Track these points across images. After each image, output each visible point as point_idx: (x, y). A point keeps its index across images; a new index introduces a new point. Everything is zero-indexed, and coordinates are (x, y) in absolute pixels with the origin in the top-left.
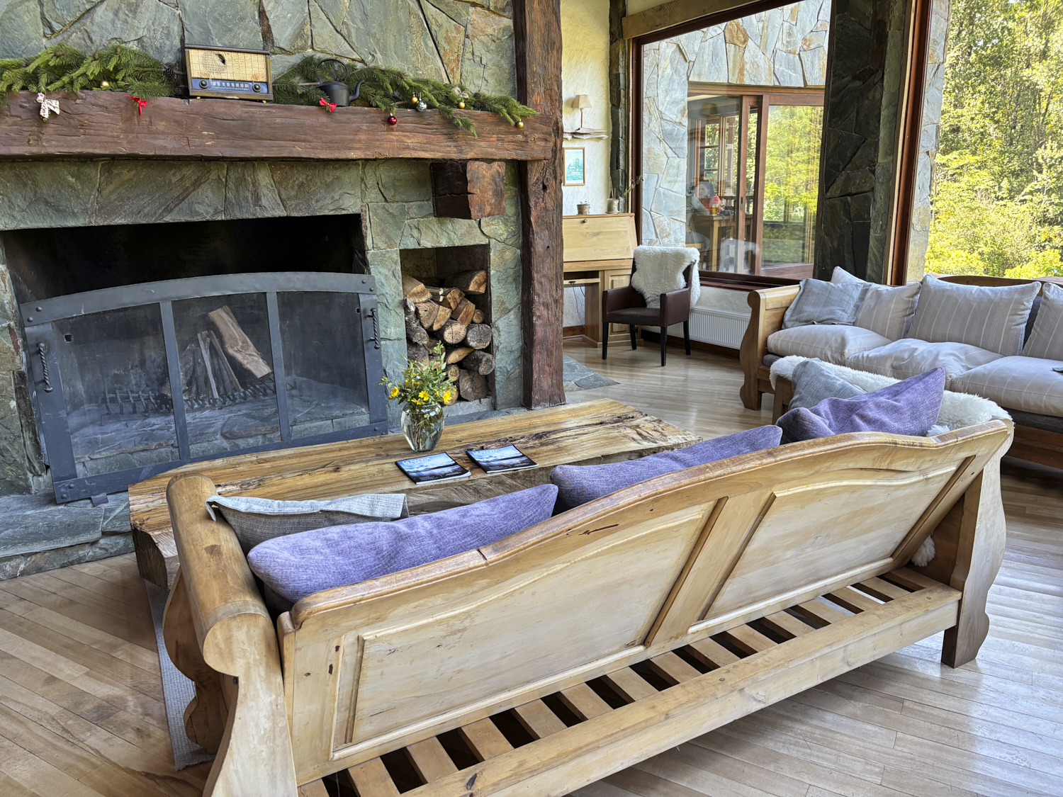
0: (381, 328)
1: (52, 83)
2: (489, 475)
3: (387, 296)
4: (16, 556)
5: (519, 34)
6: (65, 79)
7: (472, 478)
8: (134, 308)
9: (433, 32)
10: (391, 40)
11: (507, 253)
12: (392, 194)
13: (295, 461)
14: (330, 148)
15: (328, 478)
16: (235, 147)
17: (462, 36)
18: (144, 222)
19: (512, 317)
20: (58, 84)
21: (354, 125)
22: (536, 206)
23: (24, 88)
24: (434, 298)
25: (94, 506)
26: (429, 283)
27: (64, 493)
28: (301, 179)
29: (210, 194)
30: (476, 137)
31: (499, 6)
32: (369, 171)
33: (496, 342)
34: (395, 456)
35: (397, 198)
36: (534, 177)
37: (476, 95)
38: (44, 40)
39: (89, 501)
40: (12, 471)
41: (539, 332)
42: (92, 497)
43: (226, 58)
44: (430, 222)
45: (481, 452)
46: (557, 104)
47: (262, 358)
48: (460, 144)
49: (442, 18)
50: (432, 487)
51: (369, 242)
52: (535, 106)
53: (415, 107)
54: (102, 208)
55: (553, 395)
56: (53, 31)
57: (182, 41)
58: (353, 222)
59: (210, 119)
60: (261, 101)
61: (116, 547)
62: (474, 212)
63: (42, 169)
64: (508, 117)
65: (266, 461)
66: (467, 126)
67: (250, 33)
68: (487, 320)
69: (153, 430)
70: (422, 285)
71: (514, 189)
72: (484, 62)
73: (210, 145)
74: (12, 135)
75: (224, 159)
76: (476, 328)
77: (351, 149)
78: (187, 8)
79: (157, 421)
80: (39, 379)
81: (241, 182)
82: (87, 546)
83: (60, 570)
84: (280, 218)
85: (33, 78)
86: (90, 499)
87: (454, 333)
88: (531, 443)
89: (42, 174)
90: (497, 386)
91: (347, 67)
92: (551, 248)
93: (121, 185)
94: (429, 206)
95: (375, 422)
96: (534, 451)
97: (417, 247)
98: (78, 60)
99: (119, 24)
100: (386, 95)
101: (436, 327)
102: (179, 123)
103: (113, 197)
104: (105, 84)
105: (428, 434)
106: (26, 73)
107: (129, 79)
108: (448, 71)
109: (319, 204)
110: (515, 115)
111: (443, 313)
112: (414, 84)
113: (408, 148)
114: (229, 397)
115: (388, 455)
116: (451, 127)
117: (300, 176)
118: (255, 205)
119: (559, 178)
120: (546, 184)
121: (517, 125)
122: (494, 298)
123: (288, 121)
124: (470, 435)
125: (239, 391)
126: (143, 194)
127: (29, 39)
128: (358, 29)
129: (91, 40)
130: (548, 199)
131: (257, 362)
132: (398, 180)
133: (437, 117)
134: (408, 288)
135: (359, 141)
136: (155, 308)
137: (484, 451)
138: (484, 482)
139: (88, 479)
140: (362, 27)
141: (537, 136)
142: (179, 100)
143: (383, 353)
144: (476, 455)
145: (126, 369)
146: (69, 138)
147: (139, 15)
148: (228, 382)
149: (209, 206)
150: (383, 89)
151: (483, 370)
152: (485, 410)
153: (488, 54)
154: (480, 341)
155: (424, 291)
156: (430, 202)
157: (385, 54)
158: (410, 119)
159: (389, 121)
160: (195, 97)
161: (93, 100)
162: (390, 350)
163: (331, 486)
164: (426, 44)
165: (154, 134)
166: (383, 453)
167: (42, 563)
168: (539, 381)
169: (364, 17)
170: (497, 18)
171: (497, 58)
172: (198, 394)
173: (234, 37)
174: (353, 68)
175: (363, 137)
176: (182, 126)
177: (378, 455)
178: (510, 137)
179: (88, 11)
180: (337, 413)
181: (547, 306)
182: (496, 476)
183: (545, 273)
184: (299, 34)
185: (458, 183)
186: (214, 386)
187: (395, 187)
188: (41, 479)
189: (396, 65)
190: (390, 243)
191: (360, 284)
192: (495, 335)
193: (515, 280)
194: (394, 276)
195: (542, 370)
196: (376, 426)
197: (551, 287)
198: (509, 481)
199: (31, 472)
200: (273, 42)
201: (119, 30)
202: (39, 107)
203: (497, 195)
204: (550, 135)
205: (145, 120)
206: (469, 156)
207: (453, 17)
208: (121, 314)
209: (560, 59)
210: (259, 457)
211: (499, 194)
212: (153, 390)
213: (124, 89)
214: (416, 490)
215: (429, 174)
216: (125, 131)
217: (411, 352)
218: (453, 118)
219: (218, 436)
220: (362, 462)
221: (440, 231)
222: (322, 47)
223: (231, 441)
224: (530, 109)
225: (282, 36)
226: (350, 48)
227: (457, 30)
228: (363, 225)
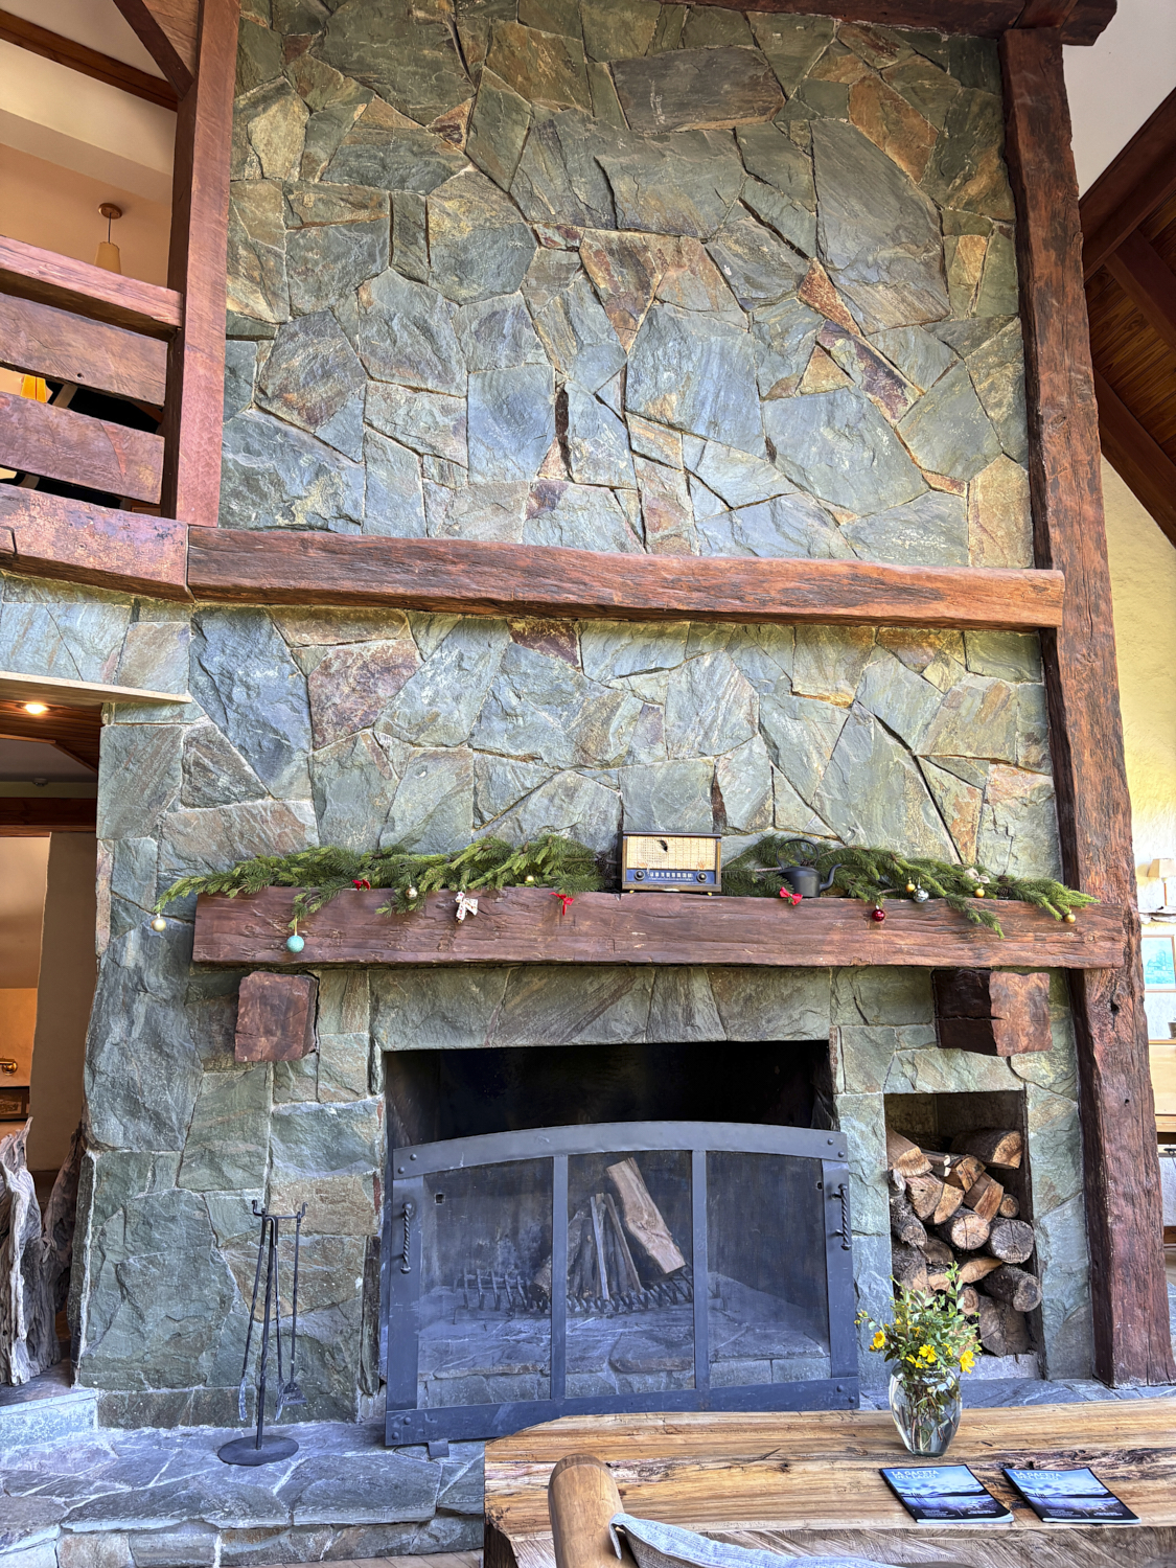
0: (854, 1214)
1: (474, 879)
2: (1047, 1527)
3: (864, 1163)
4: (324, 1526)
5: (1063, 794)
6: (489, 875)
7: (1015, 1527)
8: (522, 1162)
9: (937, 799)
10: (878, 811)
11: (1056, 1106)
12: (876, 1013)
13: (719, 1438)
14: (791, 952)
15: (771, 1481)
16: (669, 951)
17: (978, 802)
18: (548, 1044)
19: (1069, 1212)
20: (481, 880)
21: (824, 922)
22: (1101, 1036)
23: (444, 886)
24: (936, 1170)
25: (430, 1459)
26: (925, 1146)
27: (396, 1430)
28: (748, 991)
29: (631, 1008)
30: (1003, 936)
31: (1031, 761)
32: (843, 981)
33: (1041, 1254)
34: (877, 1457)
35: (882, 1019)
36: (1095, 992)
37: (1001, 879)
38: (473, 831)
39: (424, 1449)
40: (339, 1382)
41: (1120, 1245)
42: (430, 1443)
43: (669, 845)
44: (930, 1055)
45: (1029, 1473)
46: (1128, 887)
47: (674, 1242)
48: (978, 945)
49: (949, 781)
50: (944, 1533)
51: (839, 1081)
52: (1092, 891)
53: (911, 896)
54: (504, 1024)
55: (1152, 1365)
56: (483, 822)
57: (620, 826)
58: (818, 1052)
59: (643, 917)
60: (705, 893)
61: (450, 1536)
62: (1001, 1045)
63: (445, 976)
64: (1051, 908)
65: (677, 1430)
66: (988, 921)
67: (699, 813)
68: (1024, 1214)
69: (518, 1342)
70: (917, 1149)
71: (1064, 1008)
72: (1011, 833)
73: (639, 948)
74: (423, 939)
75: (654, 965)
76: (1006, 1226)
77: (818, 953)
78: (630, 789)
79: (524, 1326)
80: (396, 1253)
81: (672, 992)
82: (414, 1527)
83: (373, 1561)
84: (718, 1043)
85: (455, 875)
86: (426, 1445)
87: (969, 1231)
88: (1122, 1470)
89: (445, 982)
90: (1047, 1335)
91: (816, 848)
92: (1131, 1103)
93: (529, 997)
94: (929, 1031)
95: (839, 1375)
96: (1128, 1486)
97: (911, 1091)
98: (506, 852)
99: (553, 810)
100: (871, 882)
101: (938, 1219)
102: (605, 922)
103: (518, 1011)
104: (530, 879)
105: (933, 1422)
106: (449, 869)
107: (557, 872)
108: (959, 847)
109: (771, 1026)
110: (1061, 906)
111: (950, 1196)
112: (910, 866)
113: (900, 951)
114: (623, 1299)
115: (866, 1453)
116: (963, 923)
117: (749, 987)
118: (686, 1025)
119: (1138, 994)
120: (1117, 1003)
121: (1065, 918)
122: (1036, 1177)
123: (738, 917)
124: (1007, 1435)
125: (639, 1291)
126: (552, 1008)
127: (457, 830)
128: (834, 801)
129: (521, 829)
130: (1121, 1026)
131: (666, 1247)
132: (885, 994)
133: (943, 910)
134: (895, 1152)
135: (831, 943)
136: (547, 1163)
137: (1035, 1474)
138: (1038, 1539)
139: (429, 1411)
140: (839, 798)
141: (1098, 933)
142: (610, 895)
143: (854, 1255)
144: (1020, 1478)
145: (493, 1239)
146: (482, 942)
147: (576, 799)
148: (623, 1274)
149: (628, 1024)
150: (866, 874)
151: (1019, 1301)
152: (1026, 1375)
153: (1018, 822)
154: (1014, 1249)
155: (920, 1158)
156: (932, 1026)
157: (869, 828)
158: (903, 913)
159: (874, 916)
160: (627, 891)
161: (514, 898)
162: (866, 1251)
163: (776, 1499)
164: (927, 814)
165: (575, 935)
166: (858, 1448)
167: (353, 1544)
168: (1125, 1333)
169: (843, 786)
170: (1029, 775)
171: (1029, 826)
172: (581, 1289)
173: (680, 818)
174: (825, 848)
175: (836, 937)
176: (609, 925)
177: (850, 1450)
178: (1055, 936)
179: (523, 798)
180: (778, 1348)
181: (1130, 1199)
182: (1060, 1531)
183: (1124, 1143)
184: (759, 810)
185: (976, 1001)
186: (604, 1279)
187: (879, 1005)
188: (370, 1400)
189: (883, 842)
190: (870, 1083)
191: (825, 1145)
192: (1039, 1241)
193: (1071, 1150)
194: (875, 1133)
195: (1128, 1314)
196: (840, 1382)
197: (1137, 1167)
198: (1086, 1545)
199: (362, 1389)
200: (725, 822)
201: (552, 817)
202: (456, 907)
203: (1038, 1021)
204: (1120, 932)
205: (568, 919)
206: (991, 963)
207: (965, 778)
208: (506, 1169)
209: (1128, 825)
210: (668, 1422)
211: (1040, 1020)
212: (522, 1275)
213: (551, 884)
214: (917, 1533)
215: (930, 986)
216: (545, 933)
217: (898, 1257)
218: (968, 911)
219: (605, 1365)
220: (823, 1458)
221: (946, 1069)
222: (787, 823)
223: (622, 1376)
224: (1085, 895)
225: (736, 813)
226: (822, 824)
227: (972, 794)
228: (832, 1056)
